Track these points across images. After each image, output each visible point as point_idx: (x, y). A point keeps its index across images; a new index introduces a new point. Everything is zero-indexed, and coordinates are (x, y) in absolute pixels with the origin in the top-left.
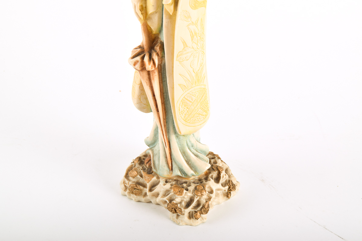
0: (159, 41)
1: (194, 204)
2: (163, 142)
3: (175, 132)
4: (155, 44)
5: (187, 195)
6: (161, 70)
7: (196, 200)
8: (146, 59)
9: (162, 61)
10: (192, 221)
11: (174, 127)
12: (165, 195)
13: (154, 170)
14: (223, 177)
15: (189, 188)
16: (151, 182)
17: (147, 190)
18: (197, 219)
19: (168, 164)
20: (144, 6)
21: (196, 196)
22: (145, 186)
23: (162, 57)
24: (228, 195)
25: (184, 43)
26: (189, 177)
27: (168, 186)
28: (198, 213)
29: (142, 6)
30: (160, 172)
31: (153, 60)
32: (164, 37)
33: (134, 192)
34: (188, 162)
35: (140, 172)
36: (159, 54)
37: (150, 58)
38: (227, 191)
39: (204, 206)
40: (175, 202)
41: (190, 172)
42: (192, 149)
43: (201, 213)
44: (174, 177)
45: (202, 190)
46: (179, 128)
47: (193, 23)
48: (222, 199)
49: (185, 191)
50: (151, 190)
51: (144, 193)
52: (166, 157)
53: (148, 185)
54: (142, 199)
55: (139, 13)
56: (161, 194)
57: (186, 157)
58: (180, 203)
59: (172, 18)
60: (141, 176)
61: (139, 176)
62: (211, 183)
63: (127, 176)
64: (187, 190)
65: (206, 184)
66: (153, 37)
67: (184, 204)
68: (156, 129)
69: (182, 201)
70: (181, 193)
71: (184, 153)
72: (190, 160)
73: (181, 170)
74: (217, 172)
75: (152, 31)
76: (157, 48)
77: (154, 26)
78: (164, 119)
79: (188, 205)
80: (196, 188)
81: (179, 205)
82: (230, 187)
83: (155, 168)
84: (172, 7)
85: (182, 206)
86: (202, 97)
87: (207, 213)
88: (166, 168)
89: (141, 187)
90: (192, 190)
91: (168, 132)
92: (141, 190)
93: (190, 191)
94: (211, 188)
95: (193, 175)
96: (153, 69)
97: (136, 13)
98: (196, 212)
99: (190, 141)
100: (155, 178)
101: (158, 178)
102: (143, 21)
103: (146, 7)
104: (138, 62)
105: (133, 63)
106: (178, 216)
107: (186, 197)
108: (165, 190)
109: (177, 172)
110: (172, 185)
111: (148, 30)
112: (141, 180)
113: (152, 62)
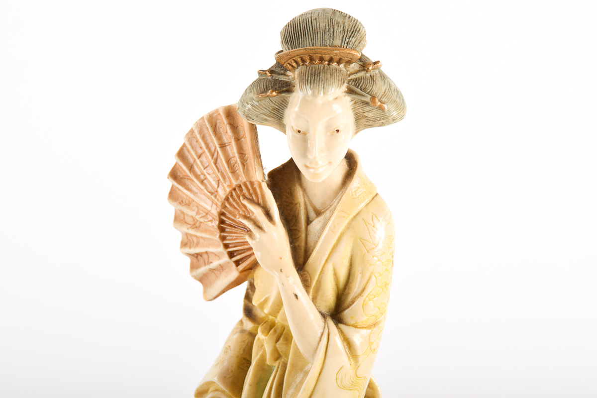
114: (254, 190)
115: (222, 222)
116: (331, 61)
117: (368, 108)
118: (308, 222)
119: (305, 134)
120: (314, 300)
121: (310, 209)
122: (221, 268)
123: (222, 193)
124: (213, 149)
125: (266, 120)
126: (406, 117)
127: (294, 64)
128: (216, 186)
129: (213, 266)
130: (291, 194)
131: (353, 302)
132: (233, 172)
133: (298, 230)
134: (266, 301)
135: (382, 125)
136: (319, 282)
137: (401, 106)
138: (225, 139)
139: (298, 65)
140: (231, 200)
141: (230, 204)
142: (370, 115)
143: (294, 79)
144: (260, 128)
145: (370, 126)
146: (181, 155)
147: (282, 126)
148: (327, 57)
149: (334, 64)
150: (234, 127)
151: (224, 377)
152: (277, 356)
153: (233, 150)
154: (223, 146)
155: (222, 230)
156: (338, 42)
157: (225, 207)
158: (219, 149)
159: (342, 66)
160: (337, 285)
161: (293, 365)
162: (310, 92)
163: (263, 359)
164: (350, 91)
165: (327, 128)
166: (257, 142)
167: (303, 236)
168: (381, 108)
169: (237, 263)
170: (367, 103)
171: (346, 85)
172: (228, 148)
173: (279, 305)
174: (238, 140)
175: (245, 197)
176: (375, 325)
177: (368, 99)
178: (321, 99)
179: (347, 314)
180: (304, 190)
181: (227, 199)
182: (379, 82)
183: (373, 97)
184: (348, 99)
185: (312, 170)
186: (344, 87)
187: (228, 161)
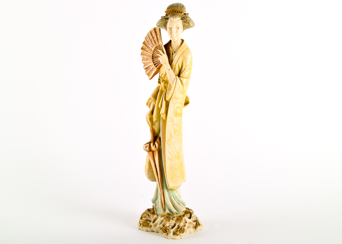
0: (159, 137)
1: (176, 227)
2: (160, 194)
3: (167, 188)
4: (157, 139)
5: (172, 222)
6: (159, 152)
7: (177, 225)
8: (152, 144)
9: (160, 147)
10: (175, 237)
11: (166, 185)
12: (161, 224)
13: (155, 212)
14: (193, 217)
15: (174, 219)
16: (154, 218)
17: (151, 224)
18: (178, 235)
19: (163, 207)
20: (151, 118)
21: (177, 223)
22: (150, 221)
23: (160, 145)
24: (195, 227)
25: (171, 135)
26: (174, 214)
27: (163, 218)
28: (178, 232)
29: (150, 118)
30: (158, 213)
31: (155, 145)
32: (161, 135)
33: (145, 225)
34: (174, 206)
35: (148, 214)
36: (159, 142)
37: (154, 144)
38: (195, 225)
39: (181, 228)
40: (166, 226)
41: (174, 211)
42: (176, 200)
43: (180, 232)
44: (166, 215)
45: (180, 219)
46: (168, 184)
47: (175, 124)
48: (192, 230)
49: (171, 220)
50: (153, 222)
51: (150, 225)
52: (162, 203)
53: (152, 220)
54: (149, 229)
55: (149, 121)
56: (159, 224)
57: (173, 203)
58: (169, 226)
59: (165, 122)
60: (149, 216)
61: (147, 216)
62: (186, 218)
63: (141, 218)
64: (173, 220)
65: (183, 218)
66: (156, 135)
67: (170, 227)
68: (157, 189)
69: (170, 225)
70: (169, 221)
71: (172, 201)
72: (174, 205)
73: (170, 210)
74: (189, 214)
75: (155, 132)
76: (158, 140)
77: (156, 129)
78: (161, 180)
79: (173, 227)
80: (177, 219)
81: (168, 228)
82: (196, 224)
83: (156, 211)
84: (165, 115)
85: (170, 228)
86: (181, 167)
87: (183, 233)
88: (162, 209)
89: (149, 222)
90: (175, 220)
91: (163, 188)
92: (148, 223)
93: (174, 220)
94: (186, 220)
95: (177, 214)
96: (155, 150)
97: (148, 121)
98: (177, 231)
99: (175, 195)
100: (156, 216)
101: (158, 216)
102: (151, 126)
103: (152, 119)
104: (147, 146)
105: (145, 147)
106: (168, 234)
107: (172, 223)
108: (161, 220)
109: (167, 211)
110: (164, 218)
111: (153, 131)
112: (149, 219)
113: (154, 146)
114: (160, 47)
115: (153, 57)
116: (177, 12)
117: (186, 23)
118: (173, 54)
119: (171, 29)
120: (174, 72)
121: (173, 52)
122: (153, 69)
123: (153, 49)
124: (151, 39)
125: (162, 27)
126: (195, 27)
127: (169, 13)
128: (151, 48)
129: (150, 69)
130: (169, 49)
131: (182, 72)
132: (155, 43)
133: (170, 57)
134: (163, 74)
135: (189, 28)
136: (175, 68)
137: (193, 24)
138: (154, 36)
139: (170, 13)
140: (155, 51)
141: (155, 52)
142: (186, 25)
143: (169, 17)
144: (161, 29)
145: (186, 28)
146: (144, 43)
147: (166, 29)
148: (176, 11)
149: (178, 13)
150: (156, 32)
151: (153, 96)
152: (165, 88)
153: (155, 39)
154: (153, 38)
155: (153, 59)
156: (179, 8)
157: (153, 53)
158: (152, 39)
159: (180, 14)
160: (179, 69)
161: (169, 89)
162: (172, 18)
163: (162, 89)
164: (182, 19)
165: (176, 27)
166: (161, 35)
167: (171, 57)
168: (189, 23)
169: (156, 67)
170: (185, 22)
171: (181, 17)
172: (154, 38)
173: (166, 74)
174: (157, 35)
175: (158, 49)
176: (188, 78)
177: (185, 21)
178: (175, 20)
179: (181, 75)
180: (172, 48)
181: (154, 51)
182: (188, 18)
183: (187, 20)
184: (181, 21)
185: (173, 38)
186: (180, 18)
187: (154, 41)
